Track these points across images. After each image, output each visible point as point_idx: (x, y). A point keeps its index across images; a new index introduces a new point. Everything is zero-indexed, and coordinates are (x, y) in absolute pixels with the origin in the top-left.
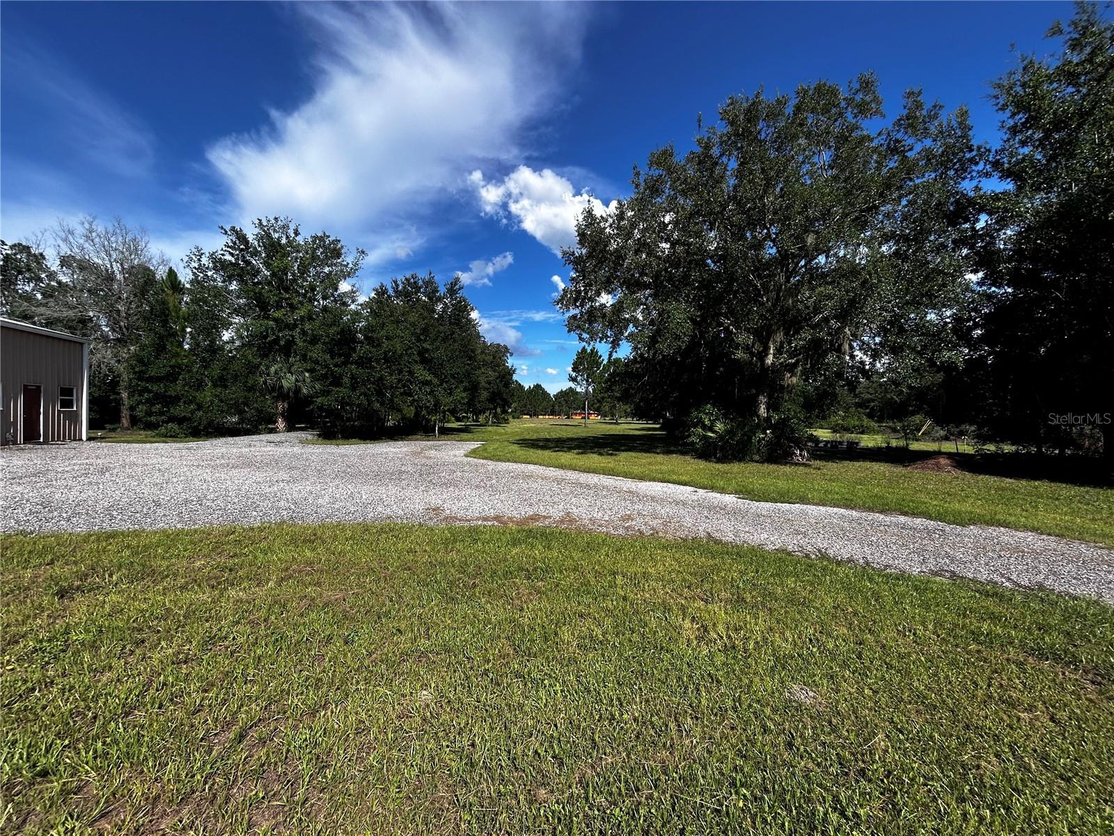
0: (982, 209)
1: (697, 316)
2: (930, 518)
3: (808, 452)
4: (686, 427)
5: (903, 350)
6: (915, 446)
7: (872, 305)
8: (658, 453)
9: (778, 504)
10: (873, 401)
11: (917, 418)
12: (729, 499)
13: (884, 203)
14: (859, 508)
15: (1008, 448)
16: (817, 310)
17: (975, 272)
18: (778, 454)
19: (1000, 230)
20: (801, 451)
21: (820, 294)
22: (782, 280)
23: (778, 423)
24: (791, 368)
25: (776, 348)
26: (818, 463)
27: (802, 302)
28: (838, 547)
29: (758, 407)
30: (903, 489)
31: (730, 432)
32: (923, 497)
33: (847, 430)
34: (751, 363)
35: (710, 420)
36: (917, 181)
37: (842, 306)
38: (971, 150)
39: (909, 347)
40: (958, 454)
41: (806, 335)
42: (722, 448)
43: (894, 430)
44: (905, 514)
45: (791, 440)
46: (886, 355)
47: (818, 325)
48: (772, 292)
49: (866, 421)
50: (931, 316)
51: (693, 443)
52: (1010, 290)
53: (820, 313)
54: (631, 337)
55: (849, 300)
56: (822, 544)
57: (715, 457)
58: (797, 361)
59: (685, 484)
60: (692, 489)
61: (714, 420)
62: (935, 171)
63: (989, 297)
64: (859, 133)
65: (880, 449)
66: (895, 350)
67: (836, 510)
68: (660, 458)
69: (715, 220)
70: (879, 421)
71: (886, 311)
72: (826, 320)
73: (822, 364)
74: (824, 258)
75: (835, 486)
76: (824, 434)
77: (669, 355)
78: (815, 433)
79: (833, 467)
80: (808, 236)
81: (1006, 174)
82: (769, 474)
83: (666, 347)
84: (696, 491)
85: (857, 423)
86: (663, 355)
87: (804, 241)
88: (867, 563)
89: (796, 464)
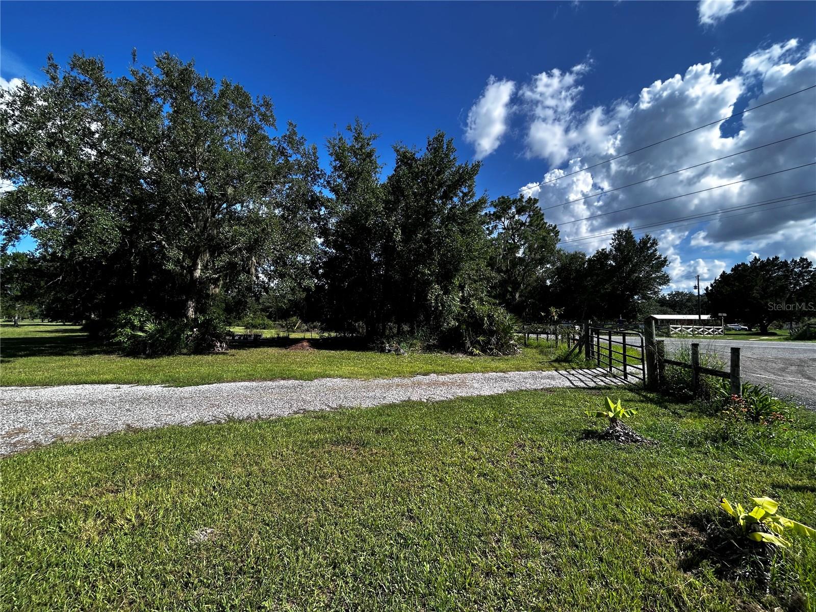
0: (322, 205)
1: (128, 227)
2: (296, 379)
3: (226, 344)
4: (113, 327)
5: (285, 277)
6: (293, 336)
7: (268, 245)
8: (75, 355)
9: (200, 386)
10: (271, 307)
11: (294, 319)
12: (155, 390)
13: (277, 183)
14: (258, 380)
15: (333, 334)
16: (233, 243)
17: (320, 237)
18: (202, 347)
19: (329, 218)
20: (221, 343)
21: (235, 230)
22: (209, 214)
23: (203, 323)
24: (215, 282)
25: (203, 265)
26: (233, 351)
27: (223, 234)
28: (241, 410)
29: (187, 309)
30: (284, 363)
31: (161, 332)
32: (294, 367)
33: (255, 327)
34: (181, 274)
35: (140, 321)
36: (294, 177)
37: (250, 242)
38: (318, 171)
39: (289, 275)
40: (312, 339)
41: (225, 258)
42: (152, 345)
43: (283, 327)
44: (284, 379)
45: (213, 335)
46: (277, 278)
47: (234, 252)
48: (200, 221)
49: (267, 321)
50: (299, 258)
51: (119, 343)
52: (334, 251)
53: (235, 244)
54: (36, 233)
55: (255, 239)
56: (229, 410)
57: (145, 354)
58: (220, 276)
59: (107, 382)
60: (114, 386)
61: (144, 321)
62: (302, 175)
63: (326, 253)
64: (263, 132)
65: (273, 339)
66: (282, 276)
67: (242, 383)
68: (77, 360)
69: (149, 148)
70: (274, 321)
71: (277, 251)
72: (240, 249)
73: (237, 281)
74: (240, 207)
75: (244, 367)
76: (238, 330)
77: (92, 257)
78: (231, 330)
79: (243, 353)
80: (228, 188)
81: (333, 190)
82: (194, 363)
83: (87, 250)
84: (119, 388)
85: (261, 322)
86: (84, 257)
87: (225, 190)
88: (259, 417)
89: (217, 353)
